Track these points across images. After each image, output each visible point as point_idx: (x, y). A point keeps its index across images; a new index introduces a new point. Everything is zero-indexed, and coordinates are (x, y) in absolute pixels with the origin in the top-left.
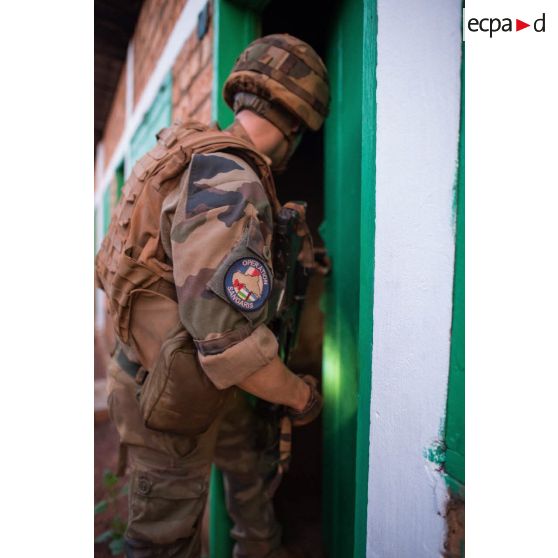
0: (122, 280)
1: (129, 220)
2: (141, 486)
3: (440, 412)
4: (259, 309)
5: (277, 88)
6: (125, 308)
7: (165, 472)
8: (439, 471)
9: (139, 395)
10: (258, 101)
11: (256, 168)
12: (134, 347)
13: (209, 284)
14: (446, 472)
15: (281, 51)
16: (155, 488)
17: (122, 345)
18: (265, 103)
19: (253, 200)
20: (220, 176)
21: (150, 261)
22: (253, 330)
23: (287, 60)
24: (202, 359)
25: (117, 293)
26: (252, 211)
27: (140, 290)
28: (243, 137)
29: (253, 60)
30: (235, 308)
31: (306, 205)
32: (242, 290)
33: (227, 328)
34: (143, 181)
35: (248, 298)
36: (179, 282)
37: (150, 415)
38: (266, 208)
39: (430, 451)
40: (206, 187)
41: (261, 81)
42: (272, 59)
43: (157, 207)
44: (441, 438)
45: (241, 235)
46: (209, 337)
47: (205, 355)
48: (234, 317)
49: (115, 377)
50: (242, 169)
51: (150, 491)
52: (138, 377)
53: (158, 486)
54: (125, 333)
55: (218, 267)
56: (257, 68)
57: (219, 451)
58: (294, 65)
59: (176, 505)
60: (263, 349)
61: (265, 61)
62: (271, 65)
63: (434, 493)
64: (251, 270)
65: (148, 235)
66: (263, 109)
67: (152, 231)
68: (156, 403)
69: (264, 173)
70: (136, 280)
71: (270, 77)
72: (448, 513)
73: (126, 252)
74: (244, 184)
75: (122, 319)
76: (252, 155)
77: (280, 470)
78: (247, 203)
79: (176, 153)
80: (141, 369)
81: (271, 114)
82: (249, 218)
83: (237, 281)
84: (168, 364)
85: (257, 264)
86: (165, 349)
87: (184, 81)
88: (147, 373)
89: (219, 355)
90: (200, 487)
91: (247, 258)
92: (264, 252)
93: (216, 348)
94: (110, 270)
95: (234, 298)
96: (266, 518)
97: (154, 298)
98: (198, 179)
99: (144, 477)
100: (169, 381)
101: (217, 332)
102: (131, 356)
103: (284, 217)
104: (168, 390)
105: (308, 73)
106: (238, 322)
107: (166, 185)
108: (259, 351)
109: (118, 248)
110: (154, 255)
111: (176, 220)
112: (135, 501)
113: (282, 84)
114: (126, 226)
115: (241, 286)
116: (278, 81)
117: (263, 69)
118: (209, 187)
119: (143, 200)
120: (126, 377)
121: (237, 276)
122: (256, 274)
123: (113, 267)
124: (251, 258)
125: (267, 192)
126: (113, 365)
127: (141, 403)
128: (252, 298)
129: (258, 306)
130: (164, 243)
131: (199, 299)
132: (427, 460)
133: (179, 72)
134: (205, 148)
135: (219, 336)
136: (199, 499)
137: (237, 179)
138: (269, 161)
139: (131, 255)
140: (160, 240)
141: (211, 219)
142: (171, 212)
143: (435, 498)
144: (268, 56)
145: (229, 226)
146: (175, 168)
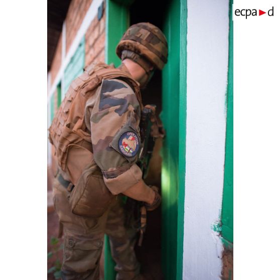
0: (64, 139)
1: (69, 110)
2: (69, 243)
3: (219, 207)
4: (134, 156)
5: (144, 49)
6: (64, 153)
7: (82, 236)
8: (218, 236)
9: (69, 197)
10: (134, 55)
11: (133, 87)
12: (68, 173)
13: (111, 144)
14: (222, 236)
15: (146, 31)
16: (76, 244)
17: (61, 172)
18: (137, 56)
19: (132, 103)
20: (116, 91)
21: (78, 130)
22: (131, 166)
23: (149, 36)
24: (106, 180)
25: (61, 145)
26: (131, 108)
27: (73, 144)
28: (126, 72)
29: (133, 35)
30: (123, 156)
31: (155, 106)
32: (127, 147)
33: (119, 165)
34: (76, 91)
35: (129, 151)
36: (94, 142)
37: (75, 207)
38: (138, 107)
39: (214, 226)
40: (109, 96)
41: (136, 45)
42: (142, 35)
43: (83, 104)
44: (220, 219)
45: (126, 121)
46: (110, 170)
47: (108, 178)
48: (123, 160)
49: (57, 188)
50: (127, 87)
51: (74, 246)
52: (69, 188)
53: (78, 243)
54: (64, 166)
55: (115, 135)
56: (135, 39)
57: (108, 226)
58: (152, 38)
59: (87, 253)
60: (136, 176)
61: (138, 36)
62: (141, 37)
63: (216, 247)
64: (131, 138)
65: (78, 118)
66: (136, 59)
67: (80, 116)
68: (78, 201)
69: (136, 90)
70: (71, 140)
71: (141, 43)
72: (223, 257)
73: (67, 126)
74: (128, 95)
75: (63, 158)
76: (131, 81)
77: (142, 232)
78: (129, 104)
79: (94, 78)
80: (71, 184)
81: (141, 62)
82: (130, 112)
83: (124, 143)
84: (85, 182)
85: (134, 134)
86: (84, 175)
87: (91, 41)
88: (73, 186)
89: (115, 178)
90: (99, 244)
91: (129, 132)
92: (137, 129)
93: (113, 175)
94: (58, 134)
95: (123, 151)
96: (132, 259)
97: (79, 149)
98: (105, 92)
99: (71, 239)
100: (86, 190)
101: (114, 167)
102: (66, 177)
103: (145, 112)
104: (85, 195)
105: (159, 42)
106: (124, 162)
107: (88, 94)
108: (134, 177)
109: (62, 123)
110: (81, 128)
111: (93, 112)
112: (67, 251)
113: (147, 47)
114: (67, 113)
115: (126, 145)
116: (145, 46)
117: (137, 39)
118: (110, 96)
119: (76, 100)
120: (62, 188)
121: (125, 140)
122: (133, 139)
123: (59, 133)
124: (131, 132)
125: (138, 99)
126: (56, 182)
127: (70, 201)
128: (131, 151)
129: (134, 155)
130: (86, 122)
131: (105, 151)
132: (213, 230)
133: (88, 37)
134: (108, 76)
135: (115, 169)
136: (98, 250)
137: (124, 92)
138: (139, 84)
139: (69, 127)
140: (84, 121)
141: (111, 112)
142: (91, 107)
143: (217, 249)
144: (140, 33)
145: (120, 115)
146: (93, 86)
